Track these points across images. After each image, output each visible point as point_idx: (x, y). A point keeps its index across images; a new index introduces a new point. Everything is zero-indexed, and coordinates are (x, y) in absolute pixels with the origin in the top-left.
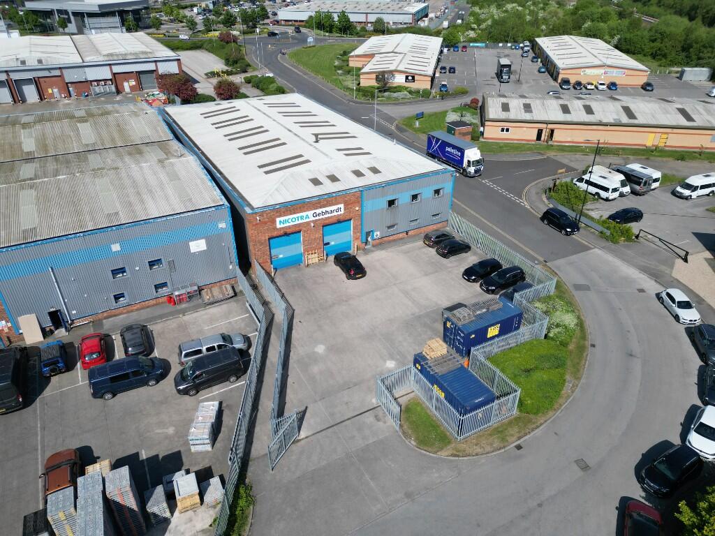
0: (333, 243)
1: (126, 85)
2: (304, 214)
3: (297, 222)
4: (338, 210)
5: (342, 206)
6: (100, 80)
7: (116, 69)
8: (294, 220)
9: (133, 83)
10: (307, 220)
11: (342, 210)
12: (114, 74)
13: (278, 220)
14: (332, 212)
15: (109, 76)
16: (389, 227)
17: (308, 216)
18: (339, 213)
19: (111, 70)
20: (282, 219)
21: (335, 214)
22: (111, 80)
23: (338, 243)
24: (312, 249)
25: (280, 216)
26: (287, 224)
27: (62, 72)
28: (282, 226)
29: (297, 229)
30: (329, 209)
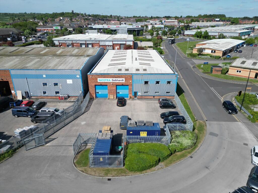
0: (121, 93)
1: (116, 47)
2: (109, 79)
3: (105, 81)
4: (122, 80)
5: (124, 79)
6: (109, 45)
7: (114, 43)
8: (104, 80)
9: (118, 47)
10: (110, 81)
11: (124, 80)
12: (113, 44)
13: (98, 79)
14: (120, 80)
15: (112, 45)
16: (145, 92)
17: (110, 80)
18: (123, 81)
19: (113, 43)
20: (100, 79)
21: (121, 81)
22: (112, 46)
23: (122, 94)
24: (111, 93)
25: (99, 78)
26: (102, 81)
27: (99, 42)
28: (100, 81)
29: (106, 84)
30: (119, 79)
